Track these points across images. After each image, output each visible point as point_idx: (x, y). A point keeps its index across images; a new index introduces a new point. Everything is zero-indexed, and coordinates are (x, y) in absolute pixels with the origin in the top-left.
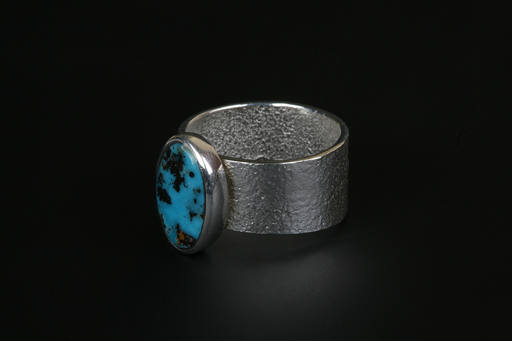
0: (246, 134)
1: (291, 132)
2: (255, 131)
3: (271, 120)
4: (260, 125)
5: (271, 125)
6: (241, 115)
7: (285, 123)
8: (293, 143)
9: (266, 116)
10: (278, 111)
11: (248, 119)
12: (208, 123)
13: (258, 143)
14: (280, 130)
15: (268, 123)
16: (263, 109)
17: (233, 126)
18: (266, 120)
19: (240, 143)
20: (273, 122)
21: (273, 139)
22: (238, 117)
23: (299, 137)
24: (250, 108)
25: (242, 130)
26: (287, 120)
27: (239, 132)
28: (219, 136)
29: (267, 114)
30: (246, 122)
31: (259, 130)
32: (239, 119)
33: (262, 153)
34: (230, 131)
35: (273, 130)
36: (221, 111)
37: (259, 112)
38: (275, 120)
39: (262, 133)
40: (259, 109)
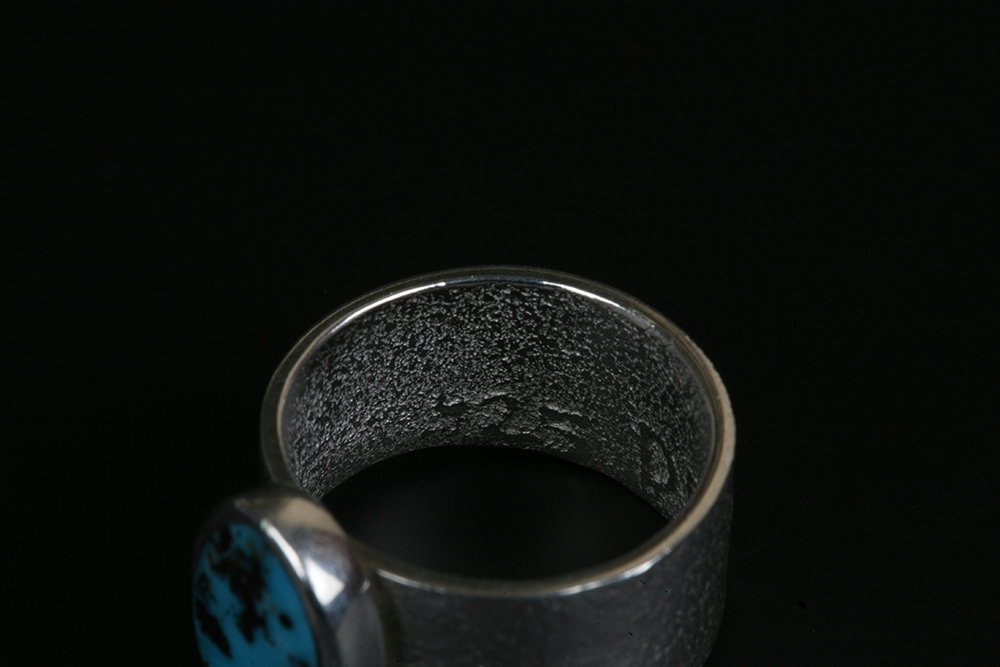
0: (456, 346)
1: (583, 351)
2: (483, 339)
3: (527, 317)
4: (496, 328)
5: (529, 329)
6: (445, 307)
7: (565, 329)
8: (586, 375)
9: (514, 308)
10: (547, 300)
11: (464, 314)
12: (351, 342)
13: (490, 367)
14: (553, 343)
15: (518, 324)
16: (508, 292)
17: (422, 333)
18: (515, 317)
19: (439, 367)
20: (530, 323)
21: (532, 359)
22: (435, 311)
23: (603, 369)
24: (469, 290)
25: (446, 339)
26: (572, 324)
27: (438, 343)
28: (381, 361)
29: (516, 303)
30: (459, 321)
31: (493, 337)
32: (439, 316)
33: (501, 387)
34: (412, 344)
35: (532, 340)
36: (388, 305)
37: (496, 297)
38: (538, 320)
39: (501, 344)
40: (494, 293)
